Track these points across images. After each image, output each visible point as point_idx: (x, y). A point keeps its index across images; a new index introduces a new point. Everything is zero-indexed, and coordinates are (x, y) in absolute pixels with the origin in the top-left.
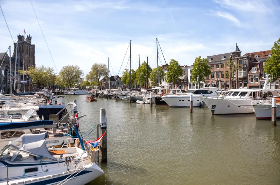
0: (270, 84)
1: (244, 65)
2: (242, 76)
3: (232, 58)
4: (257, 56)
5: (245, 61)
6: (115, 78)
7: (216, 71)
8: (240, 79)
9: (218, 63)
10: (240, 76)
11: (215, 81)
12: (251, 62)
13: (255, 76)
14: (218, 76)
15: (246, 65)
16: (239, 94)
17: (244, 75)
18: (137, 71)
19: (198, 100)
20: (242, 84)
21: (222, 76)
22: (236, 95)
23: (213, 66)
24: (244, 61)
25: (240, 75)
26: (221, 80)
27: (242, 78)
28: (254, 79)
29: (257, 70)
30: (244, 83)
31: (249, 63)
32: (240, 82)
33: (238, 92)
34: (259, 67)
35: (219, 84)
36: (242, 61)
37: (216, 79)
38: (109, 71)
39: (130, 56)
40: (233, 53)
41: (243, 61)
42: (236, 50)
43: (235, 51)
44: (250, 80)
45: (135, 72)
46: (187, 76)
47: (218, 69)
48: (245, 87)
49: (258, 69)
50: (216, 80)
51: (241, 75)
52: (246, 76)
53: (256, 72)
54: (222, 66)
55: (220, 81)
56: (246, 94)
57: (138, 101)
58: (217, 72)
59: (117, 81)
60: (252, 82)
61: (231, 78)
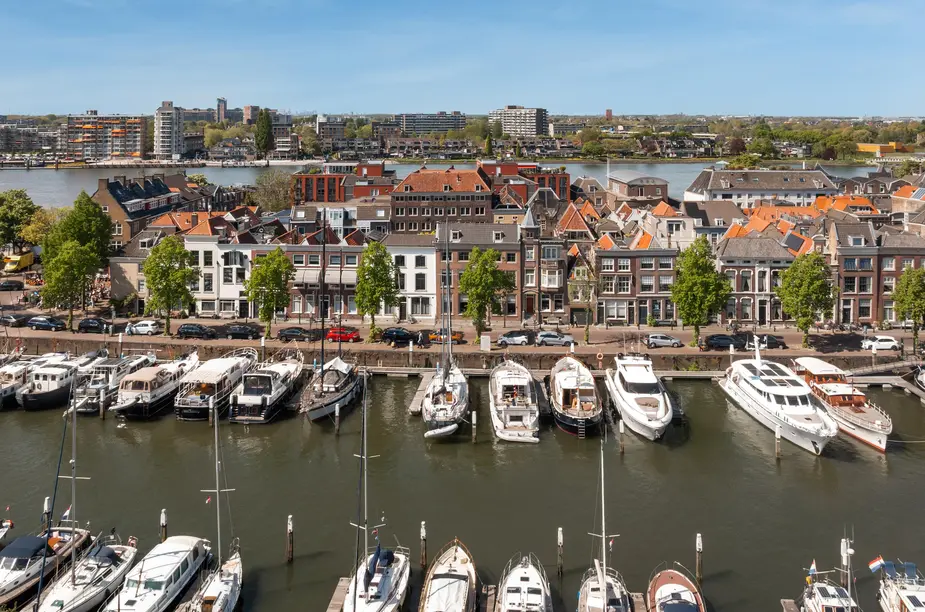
0: (618, 305)
3: (525, 240)
8: (545, 292)
10: (549, 286)
15: (563, 261)
20: (551, 303)
23: (467, 254)
27: (554, 290)
28: (583, 294)
29: (588, 275)
30: (555, 300)
32: (545, 297)
34: (587, 267)
40: (527, 229)
44: (571, 294)
48: (555, 309)
51: (551, 285)
52: (563, 286)
53: (586, 278)
60: (576, 300)
61: (522, 287)
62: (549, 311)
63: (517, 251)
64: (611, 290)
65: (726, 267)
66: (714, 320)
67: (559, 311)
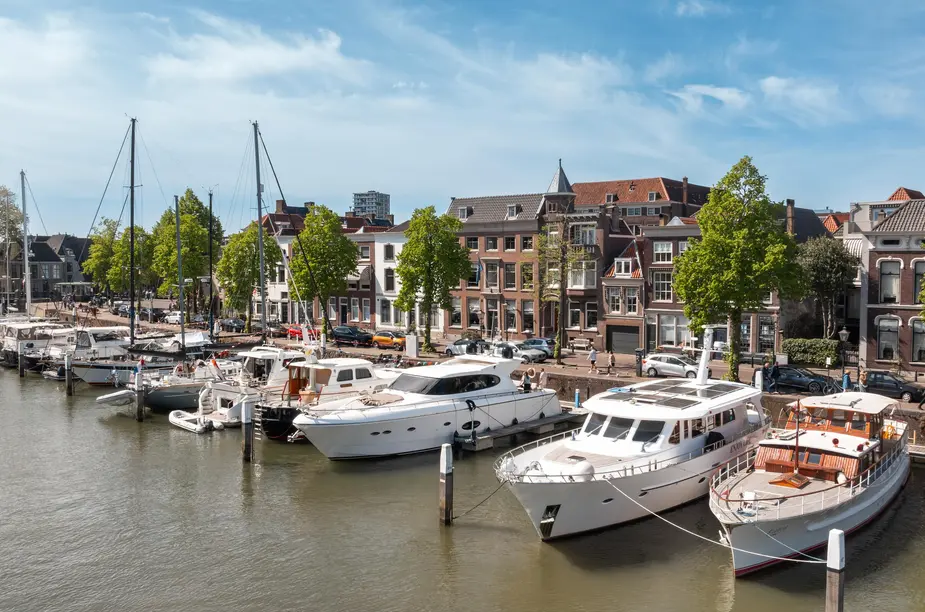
0: (678, 323)
1: (589, 246)
2: (582, 287)
3: (547, 215)
4: (609, 197)
5: (591, 229)
6: (56, 247)
7: (485, 261)
8: (572, 297)
9: (494, 230)
10: (575, 287)
11: (482, 297)
12: (611, 236)
13: (625, 290)
14: (492, 280)
15: (596, 247)
16: (633, 430)
17: (586, 284)
18: (156, 232)
19: (448, 424)
20: (582, 315)
21: (509, 280)
22: (624, 437)
23: (476, 239)
24: (588, 229)
25: (575, 283)
26: (507, 296)
27: (582, 293)
28: (624, 302)
29: (633, 271)
30: (587, 311)
31: (606, 240)
32: (574, 306)
33: (627, 423)
34: (638, 258)
35: (498, 310)
36: (581, 229)
37: (487, 291)
38: (24, 218)
39: (132, 187)
40: (549, 198)
41: (584, 229)
42: (561, 189)
43: (556, 191)
44: (607, 301)
45: (148, 237)
46: (372, 268)
47: (494, 254)
48: (589, 326)
49: (635, 267)
50: (486, 296)
51: (578, 285)
52: (595, 287)
53: (629, 276)
54: (510, 243)
55: (502, 298)
56: (659, 432)
57: (178, 415)
58: (491, 265)
59: (63, 259)
60: (615, 312)
61: (541, 289)
62: (577, 328)
63: (533, 232)
64: (669, 297)
65: (881, 253)
66: (852, 359)
67: (594, 329)
